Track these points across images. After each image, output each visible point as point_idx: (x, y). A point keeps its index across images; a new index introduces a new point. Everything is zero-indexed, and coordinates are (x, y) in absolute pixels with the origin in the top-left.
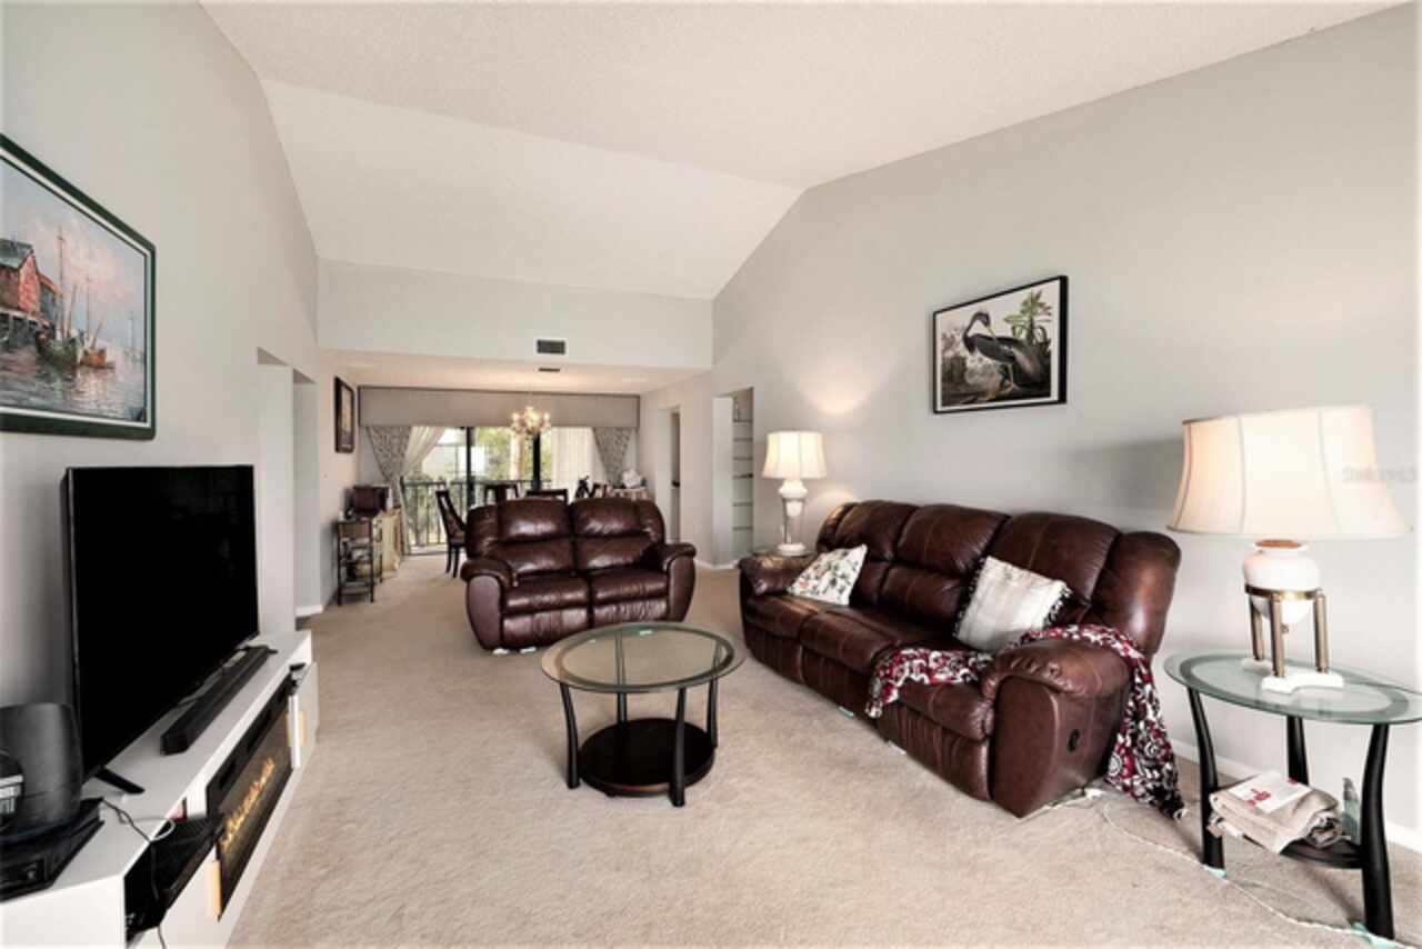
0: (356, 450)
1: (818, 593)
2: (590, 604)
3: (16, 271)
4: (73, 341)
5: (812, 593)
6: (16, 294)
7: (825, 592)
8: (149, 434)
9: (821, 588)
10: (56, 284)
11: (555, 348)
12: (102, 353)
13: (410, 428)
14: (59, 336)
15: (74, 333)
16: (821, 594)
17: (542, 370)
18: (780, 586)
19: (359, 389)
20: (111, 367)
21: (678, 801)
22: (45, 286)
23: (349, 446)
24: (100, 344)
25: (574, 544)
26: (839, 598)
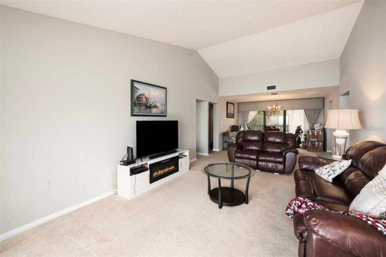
0: (235, 117)
1: (322, 174)
2: (258, 160)
3: (142, 97)
4: (151, 104)
5: (320, 174)
6: (142, 100)
7: (324, 175)
8: (165, 116)
9: (323, 173)
10: (148, 97)
11: (273, 87)
12: (156, 105)
13: (249, 112)
14: (149, 104)
15: (151, 103)
16: (322, 175)
17: (272, 94)
18: (311, 168)
19: (238, 103)
20: (158, 107)
21: (220, 207)
22: (147, 98)
23: (233, 117)
24: (156, 104)
25: (262, 144)
26: (327, 178)
